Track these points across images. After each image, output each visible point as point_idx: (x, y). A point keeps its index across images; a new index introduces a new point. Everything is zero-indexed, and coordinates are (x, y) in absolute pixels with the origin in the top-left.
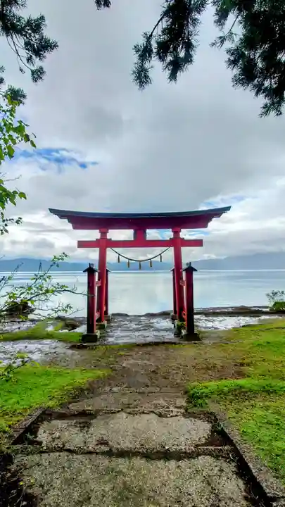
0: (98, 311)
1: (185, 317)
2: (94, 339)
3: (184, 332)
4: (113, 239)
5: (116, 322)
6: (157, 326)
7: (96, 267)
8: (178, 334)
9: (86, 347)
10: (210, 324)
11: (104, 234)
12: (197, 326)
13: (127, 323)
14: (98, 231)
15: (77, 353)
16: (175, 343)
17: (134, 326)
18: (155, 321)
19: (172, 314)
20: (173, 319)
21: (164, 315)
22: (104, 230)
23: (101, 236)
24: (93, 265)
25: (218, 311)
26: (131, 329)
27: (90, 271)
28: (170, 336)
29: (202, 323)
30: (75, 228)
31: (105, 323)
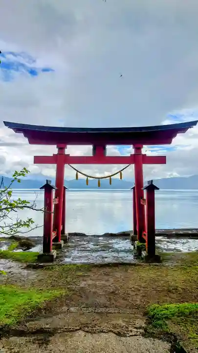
0: (54, 230)
1: (146, 238)
2: (51, 259)
3: (144, 253)
4: (71, 155)
5: (73, 242)
6: (116, 246)
7: (53, 184)
8: (138, 255)
9: (42, 267)
10: (172, 246)
11: (61, 149)
12: (158, 248)
13: (85, 243)
14: (56, 146)
15: (33, 272)
16: (134, 265)
17: (91, 246)
18: (114, 241)
19: (132, 234)
20: (133, 240)
21: (124, 235)
22: (62, 146)
23: (59, 152)
24: (50, 181)
25: (181, 232)
26: (88, 249)
27: (47, 188)
28: (130, 258)
29: (164, 245)
30: (31, 142)
31: (62, 242)
